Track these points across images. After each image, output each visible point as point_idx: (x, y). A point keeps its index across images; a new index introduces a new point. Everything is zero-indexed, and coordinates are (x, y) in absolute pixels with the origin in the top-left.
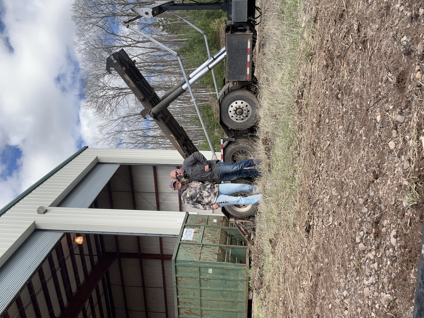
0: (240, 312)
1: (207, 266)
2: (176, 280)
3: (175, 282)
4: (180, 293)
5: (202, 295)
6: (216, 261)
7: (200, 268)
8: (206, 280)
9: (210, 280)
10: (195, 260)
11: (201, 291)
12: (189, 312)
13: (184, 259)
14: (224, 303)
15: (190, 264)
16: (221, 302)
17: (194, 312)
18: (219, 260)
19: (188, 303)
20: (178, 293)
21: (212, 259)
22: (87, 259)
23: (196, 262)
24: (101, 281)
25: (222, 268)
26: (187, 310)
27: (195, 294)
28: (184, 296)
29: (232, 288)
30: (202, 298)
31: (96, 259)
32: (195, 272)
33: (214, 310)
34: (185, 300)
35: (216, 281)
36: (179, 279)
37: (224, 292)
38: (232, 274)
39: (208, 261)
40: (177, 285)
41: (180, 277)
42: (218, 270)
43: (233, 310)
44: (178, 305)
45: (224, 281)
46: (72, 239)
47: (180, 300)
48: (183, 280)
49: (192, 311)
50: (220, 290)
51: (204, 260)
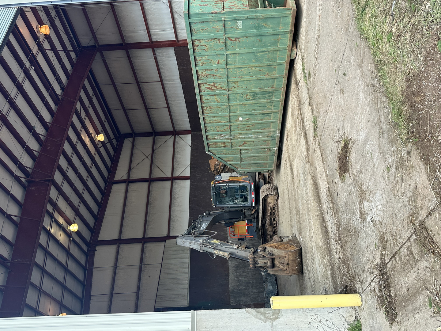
0: (277, 78)
1: (235, 18)
2: (193, 45)
3: (191, 49)
4: (199, 63)
5: (229, 62)
6: (247, 8)
7: (226, 23)
8: (234, 39)
9: (239, 39)
10: (217, 10)
11: (228, 56)
12: (212, 87)
13: (201, 12)
14: (258, 69)
15: (210, 17)
16: (254, 68)
17: (220, 86)
18: (251, 6)
19: (211, 76)
20: (197, 63)
21: (242, 6)
22: (62, 54)
23: (220, 13)
24: (86, 80)
25: (257, 18)
26: (210, 85)
27: (219, 62)
28: (204, 67)
29: (270, 46)
30: (228, 67)
31: (73, 55)
32: (218, 30)
33: (244, 80)
34: (207, 72)
35: (248, 40)
36: (196, 43)
37: (258, 54)
38: (270, 26)
39: (236, 10)
40: (194, 53)
41: (198, 40)
42: (251, 22)
43: (269, 77)
44: (198, 79)
45: (259, 38)
46: (35, 30)
47: (200, 72)
48: (202, 44)
49: (216, 85)
50: (253, 51)
51: (231, 9)
